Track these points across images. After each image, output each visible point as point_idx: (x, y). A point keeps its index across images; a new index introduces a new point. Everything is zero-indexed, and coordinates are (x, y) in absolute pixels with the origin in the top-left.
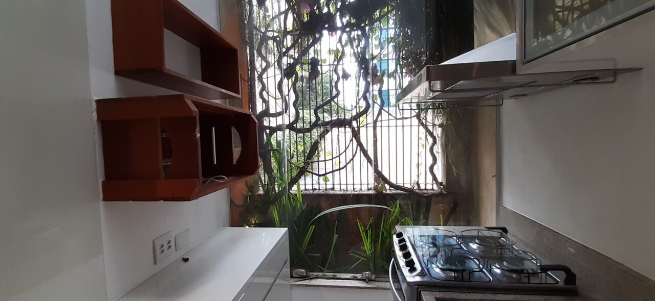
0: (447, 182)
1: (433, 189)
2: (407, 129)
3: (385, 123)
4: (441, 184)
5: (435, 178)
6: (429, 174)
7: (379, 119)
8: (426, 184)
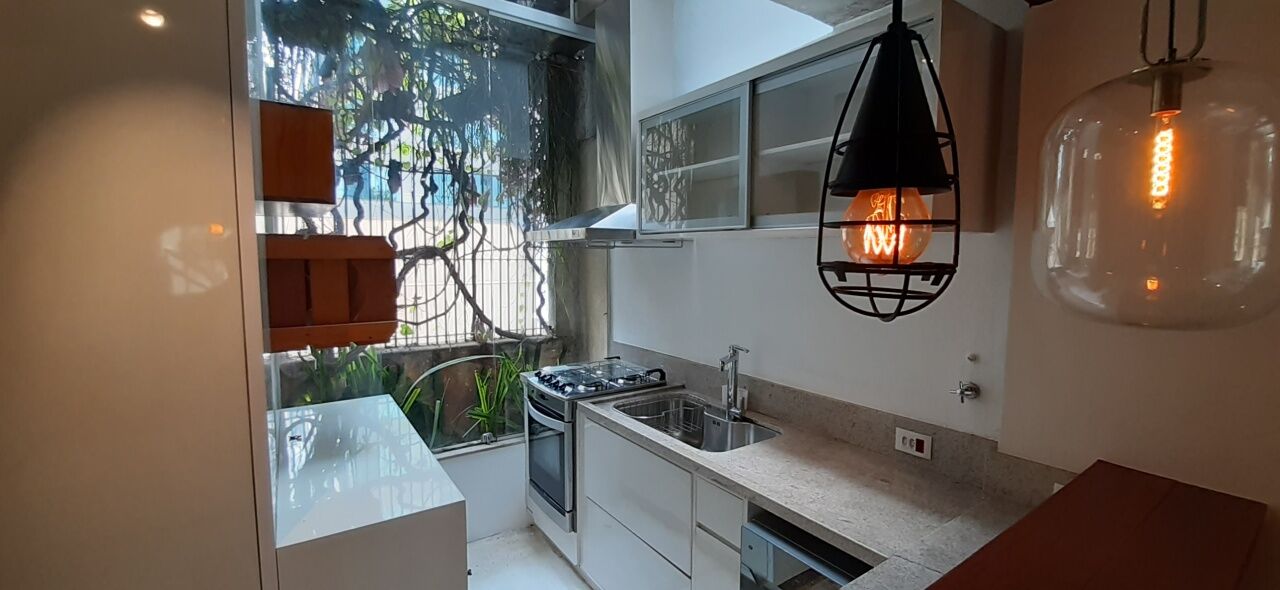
0: (557, 326)
1: (541, 335)
2: (513, 263)
3: (487, 255)
4: (550, 327)
5: (542, 322)
6: (536, 317)
7: (480, 249)
8: (533, 330)
